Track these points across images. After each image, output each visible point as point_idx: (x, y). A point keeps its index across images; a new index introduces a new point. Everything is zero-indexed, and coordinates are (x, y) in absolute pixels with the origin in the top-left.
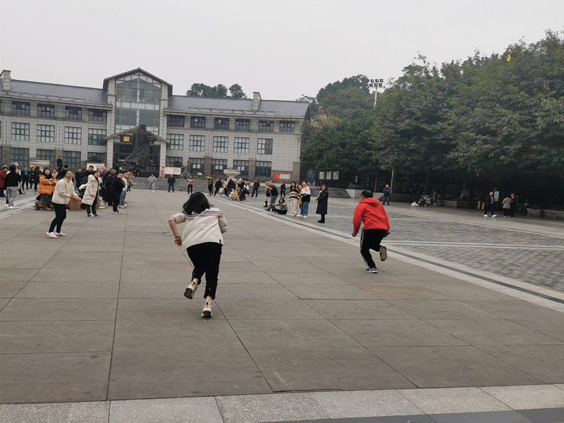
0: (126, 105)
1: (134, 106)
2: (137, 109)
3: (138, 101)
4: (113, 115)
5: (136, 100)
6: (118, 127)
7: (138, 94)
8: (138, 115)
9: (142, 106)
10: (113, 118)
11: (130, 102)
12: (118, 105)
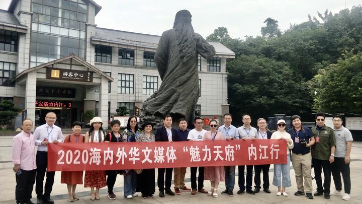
0: (44, 29)
1: (55, 31)
2: (58, 35)
3: (60, 24)
4: (28, 41)
5: (57, 23)
6: (33, 59)
7: (60, 15)
8: (59, 43)
9: (64, 32)
10: (28, 46)
11: (50, 25)
12: (35, 27)
